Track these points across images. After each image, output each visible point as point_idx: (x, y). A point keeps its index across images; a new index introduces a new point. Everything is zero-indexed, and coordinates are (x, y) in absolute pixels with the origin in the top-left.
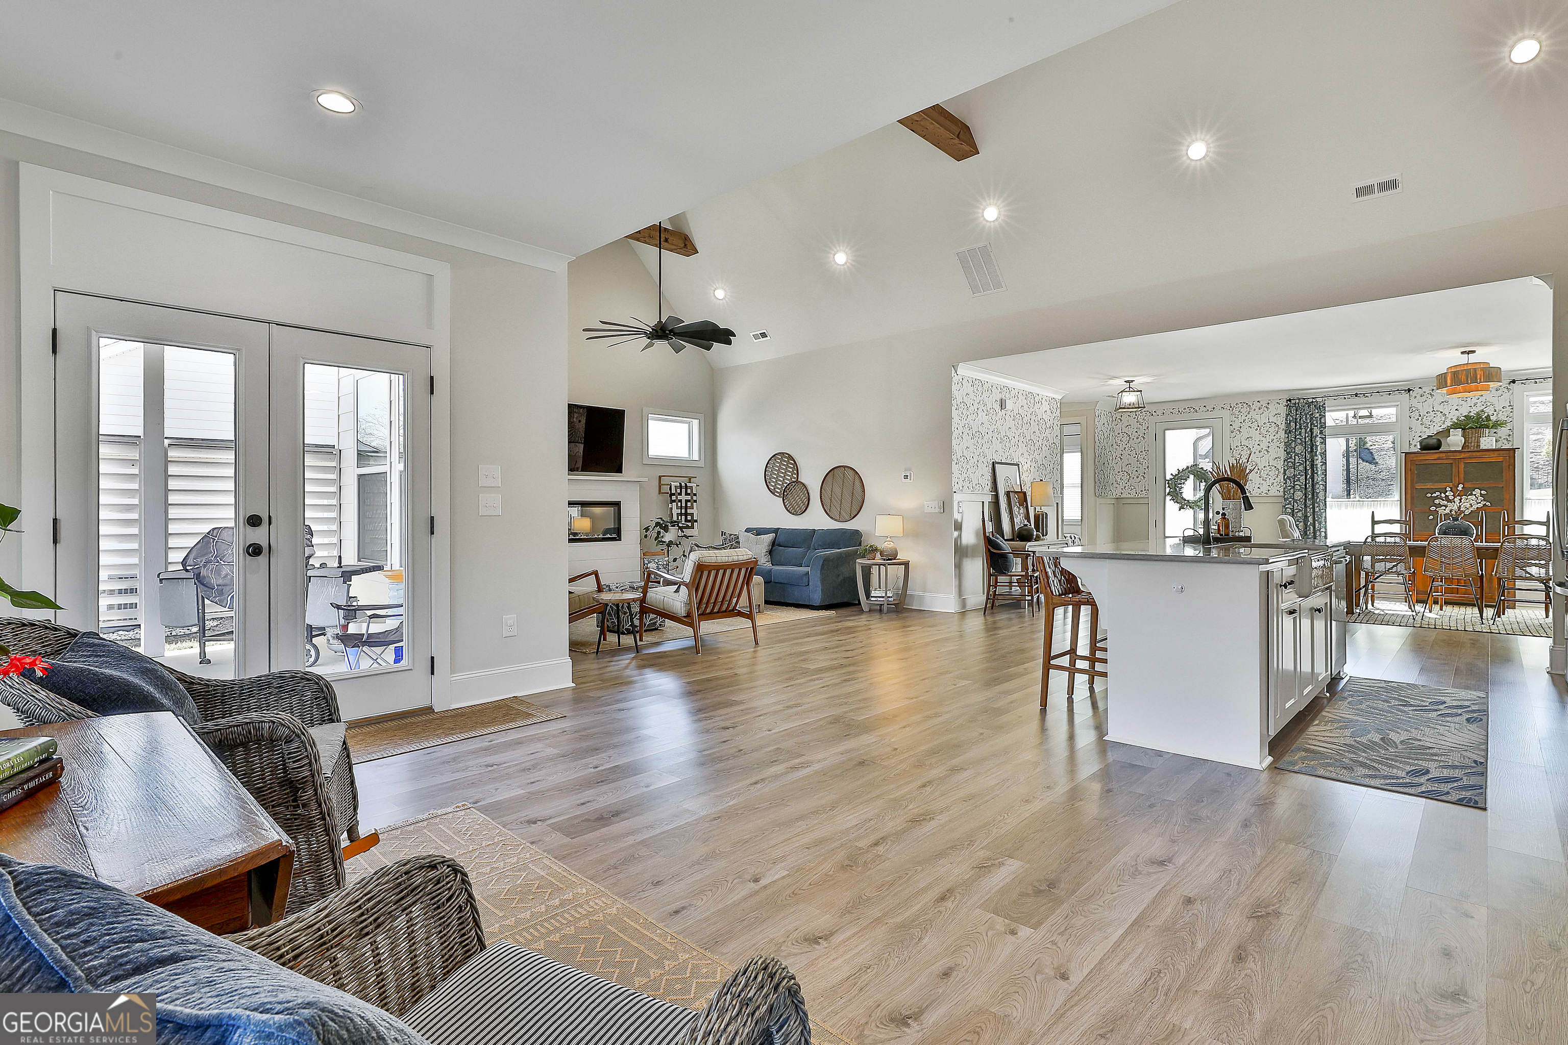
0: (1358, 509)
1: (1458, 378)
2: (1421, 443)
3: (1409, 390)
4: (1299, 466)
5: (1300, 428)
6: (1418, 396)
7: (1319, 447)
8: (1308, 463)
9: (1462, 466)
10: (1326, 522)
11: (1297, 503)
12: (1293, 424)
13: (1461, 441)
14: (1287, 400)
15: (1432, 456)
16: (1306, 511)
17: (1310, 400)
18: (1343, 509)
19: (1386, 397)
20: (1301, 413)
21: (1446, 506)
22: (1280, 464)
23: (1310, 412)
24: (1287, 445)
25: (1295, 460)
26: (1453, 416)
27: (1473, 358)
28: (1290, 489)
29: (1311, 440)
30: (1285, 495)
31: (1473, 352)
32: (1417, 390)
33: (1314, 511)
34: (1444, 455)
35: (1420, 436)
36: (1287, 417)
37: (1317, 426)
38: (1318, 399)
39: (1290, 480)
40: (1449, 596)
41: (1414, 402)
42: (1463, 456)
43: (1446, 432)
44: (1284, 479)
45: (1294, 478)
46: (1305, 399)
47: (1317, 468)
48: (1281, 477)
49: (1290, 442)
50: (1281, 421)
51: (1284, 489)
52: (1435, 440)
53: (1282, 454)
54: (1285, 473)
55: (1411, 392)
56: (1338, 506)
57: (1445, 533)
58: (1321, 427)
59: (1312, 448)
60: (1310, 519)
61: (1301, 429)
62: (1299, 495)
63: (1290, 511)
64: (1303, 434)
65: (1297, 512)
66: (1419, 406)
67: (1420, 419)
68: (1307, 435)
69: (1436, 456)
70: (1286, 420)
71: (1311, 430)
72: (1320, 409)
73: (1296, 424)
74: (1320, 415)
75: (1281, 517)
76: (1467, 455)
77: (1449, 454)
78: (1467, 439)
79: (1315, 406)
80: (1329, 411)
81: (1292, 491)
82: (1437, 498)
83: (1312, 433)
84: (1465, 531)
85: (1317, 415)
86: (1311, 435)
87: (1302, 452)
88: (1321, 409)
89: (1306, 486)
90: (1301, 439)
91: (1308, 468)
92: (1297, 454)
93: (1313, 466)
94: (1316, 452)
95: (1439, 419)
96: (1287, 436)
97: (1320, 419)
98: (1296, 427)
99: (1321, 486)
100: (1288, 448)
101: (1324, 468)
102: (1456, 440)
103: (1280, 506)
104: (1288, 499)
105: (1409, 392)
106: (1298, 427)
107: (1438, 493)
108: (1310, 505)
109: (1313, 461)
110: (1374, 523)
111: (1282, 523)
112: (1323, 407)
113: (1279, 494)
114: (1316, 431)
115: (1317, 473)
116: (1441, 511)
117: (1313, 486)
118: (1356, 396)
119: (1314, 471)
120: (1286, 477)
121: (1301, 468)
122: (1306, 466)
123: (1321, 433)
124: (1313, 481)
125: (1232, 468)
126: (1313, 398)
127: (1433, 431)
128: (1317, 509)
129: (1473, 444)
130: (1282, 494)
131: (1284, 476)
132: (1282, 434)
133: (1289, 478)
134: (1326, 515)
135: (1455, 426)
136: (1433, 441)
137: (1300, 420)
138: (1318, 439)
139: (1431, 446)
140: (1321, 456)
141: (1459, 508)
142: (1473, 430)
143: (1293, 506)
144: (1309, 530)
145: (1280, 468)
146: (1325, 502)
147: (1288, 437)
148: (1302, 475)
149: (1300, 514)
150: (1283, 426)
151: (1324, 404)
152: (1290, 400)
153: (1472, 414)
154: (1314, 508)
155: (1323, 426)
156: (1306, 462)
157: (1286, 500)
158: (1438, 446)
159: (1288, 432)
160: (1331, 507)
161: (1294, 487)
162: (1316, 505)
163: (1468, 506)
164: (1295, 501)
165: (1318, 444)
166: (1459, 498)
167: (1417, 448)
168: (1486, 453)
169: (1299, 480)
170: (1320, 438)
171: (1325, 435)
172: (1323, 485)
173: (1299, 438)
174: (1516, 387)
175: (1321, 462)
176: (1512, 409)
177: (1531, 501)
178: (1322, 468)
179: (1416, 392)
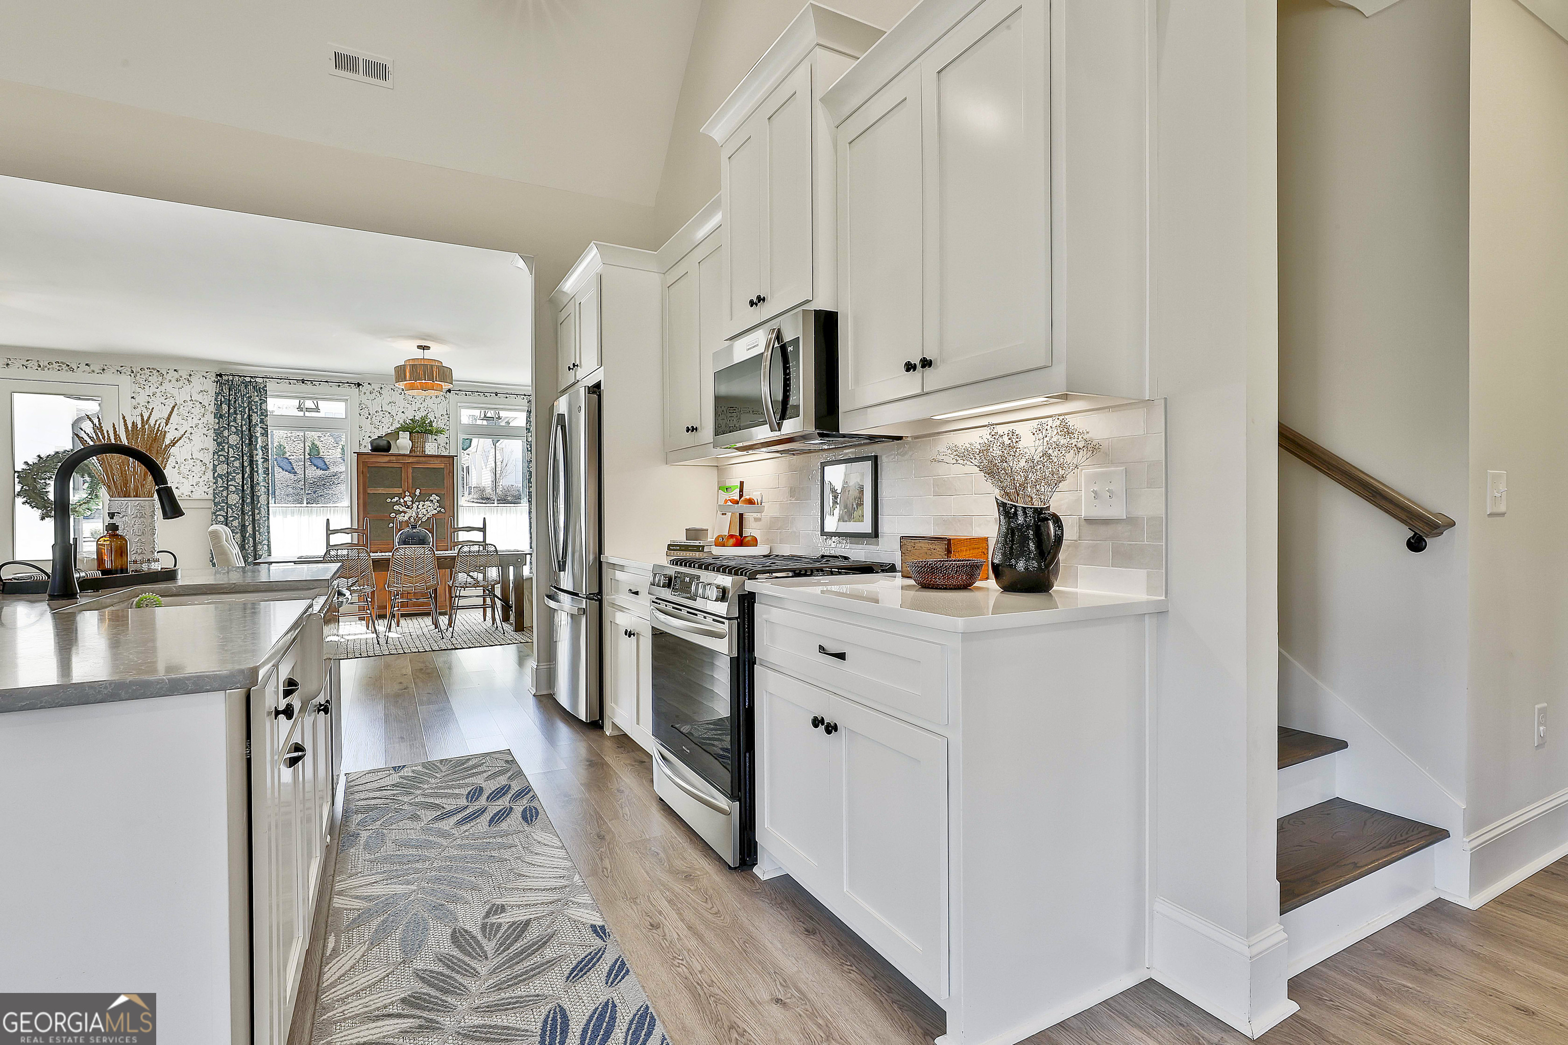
0: (306, 517)
1: (417, 372)
2: (372, 443)
3: (359, 385)
4: (234, 461)
5: (235, 413)
6: (368, 393)
7: (259, 440)
8: (245, 458)
9: (410, 470)
10: (269, 533)
11: (232, 509)
12: (225, 407)
13: (409, 445)
14: (217, 375)
15: (382, 459)
16: (243, 519)
17: (248, 379)
18: (289, 516)
19: (335, 389)
20: (235, 393)
21: (405, 513)
22: (208, 458)
23: (247, 393)
24: (218, 433)
25: (228, 453)
26: (400, 419)
27: (428, 354)
28: (223, 491)
29: (250, 430)
30: (215, 498)
31: (428, 348)
32: (366, 385)
33: (254, 519)
34: (394, 458)
35: (369, 437)
36: (217, 396)
37: (256, 413)
38: (257, 380)
39: (222, 479)
40: (405, 610)
41: (364, 398)
42: (411, 460)
43: (395, 435)
44: (214, 478)
45: (228, 477)
46: (241, 376)
47: (257, 465)
48: (210, 474)
49: (222, 429)
50: (209, 400)
51: (214, 490)
52: (386, 442)
53: (212, 446)
54: (214, 470)
55: (361, 387)
56: (283, 512)
57: (405, 543)
58: (262, 414)
59: (250, 440)
60: (250, 529)
61: (237, 414)
62: (234, 499)
63: (223, 519)
64: (239, 421)
65: (232, 521)
66: (369, 403)
67: (370, 418)
68: (244, 422)
69: (387, 459)
70: (216, 400)
71: (249, 416)
72: (260, 392)
73: (229, 407)
74: (260, 400)
75: (215, 527)
76: (414, 460)
77: (399, 457)
78: (414, 443)
79: (254, 387)
80: (273, 396)
81: (225, 493)
82: (397, 503)
83: (250, 421)
84: (423, 540)
85: (257, 399)
86: (250, 423)
87: (238, 444)
88: (262, 391)
89: (243, 487)
90: (235, 427)
91: (246, 464)
92: (230, 446)
93: (251, 462)
94: (256, 445)
95: (387, 420)
96: (217, 421)
97: (261, 404)
98: (229, 411)
99: (263, 488)
100: (220, 440)
102: (404, 443)
103: (209, 512)
104: (219, 503)
105: (358, 386)
106: (232, 411)
107: (397, 499)
108: (249, 511)
109: (251, 456)
110: (329, 532)
111: (215, 536)
112: (264, 390)
113: (207, 497)
114: (255, 419)
115: (257, 472)
116: (400, 518)
117: (252, 487)
118: (303, 383)
119: (253, 469)
120: (216, 474)
121: (237, 464)
122: (243, 462)
123: (262, 421)
124: (252, 481)
125: (133, 431)
126: (252, 377)
127: (383, 432)
128: (257, 517)
129: (419, 448)
130: (211, 497)
131: (214, 473)
132: (210, 418)
133: (220, 476)
134: (268, 523)
135: (404, 428)
136: (383, 443)
137: (235, 402)
138: (258, 429)
139: (381, 447)
140: (262, 451)
141: (417, 514)
142: (419, 434)
143: (227, 513)
144: (248, 543)
145: (208, 463)
146: (268, 507)
147: (218, 423)
148: (238, 474)
149: (236, 523)
150: (212, 408)
151: (266, 386)
152: (221, 375)
153: (417, 418)
154: (253, 515)
155: (264, 414)
156: (243, 456)
157: (216, 504)
158: (388, 448)
159: (219, 416)
160: (275, 513)
161: (227, 488)
162: (257, 511)
163: (425, 512)
164: (229, 506)
165: (258, 435)
166: (418, 503)
167: (368, 449)
168: (429, 458)
169: (234, 479)
170: (261, 427)
171: (267, 426)
172: (265, 487)
173: (233, 426)
174: (450, 395)
175: (262, 458)
176: (449, 417)
177: (465, 508)
178: (263, 466)
179: (366, 388)
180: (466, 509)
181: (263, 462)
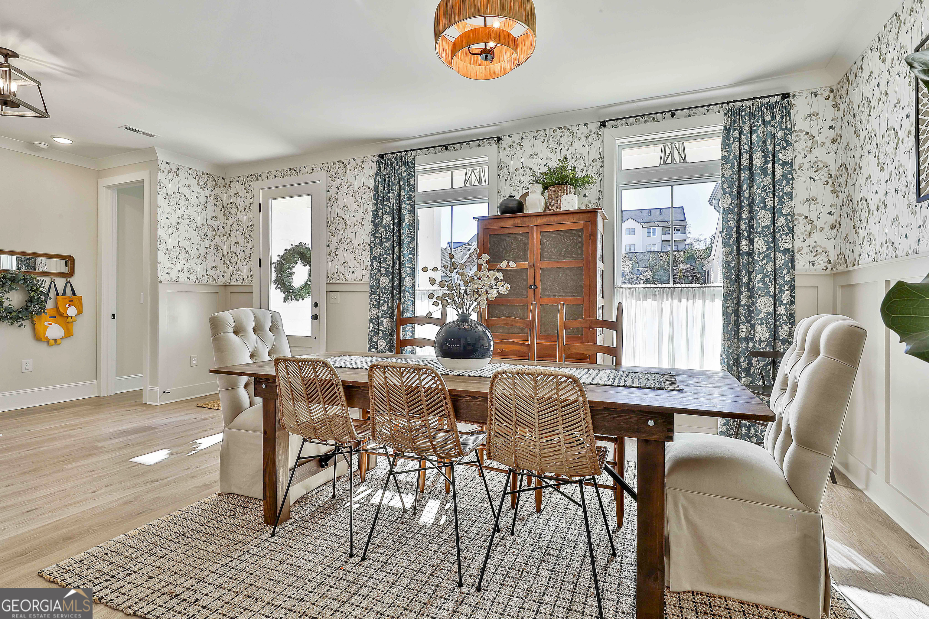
2: (502, 204)
3: (499, 139)
4: (386, 242)
5: (388, 192)
6: (507, 147)
7: (407, 217)
8: (395, 238)
9: (538, 236)
11: (383, 292)
12: (381, 187)
13: (542, 201)
14: (379, 155)
15: (510, 223)
17: (400, 155)
19: (476, 149)
20: (390, 172)
22: (367, 240)
24: (375, 215)
25: (382, 234)
28: (376, 273)
29: (399, 208)
30: (370, 281)
32: (506, 139)
34: (524, 220)
35: (501, 198)
36: (376, 178)
37: (405, 189)
38: (407, 153)
39: (376, 261)
41: (502, 157)
42: (544, 220)
44: (371, 260)
45: (381, 259)
47: (404, 245)
48: (367, 257)
49: (378, 210)
50: (370, 183)
51: (370, 272)
53: (370, 227)
54: (371, 252)
55: (501, 141)
58: (410, 191)
59: (400, 219)
62: (385, 281)
64: (391, 200)
66: (508, 160)
67: (509, 179)
68: (395, 201)
70: (375, 182)
71: (400, 193)
72: (408, 166)
73: (384, 187)
78: (547, 199)
79: (404, 162)
80: (420, 171)
81: (378, 276)
83: (400, 199)
86: (400, 201)
87: (389, 223)
88: (410, 166)
89: (392, 268)
91: (395, 244)
92: (384, 227)
93: (400, 243)
94: (404, 223)
96: (374, 202)
97: (409, 179)
98: (384, 190)
99: (408, 269)
101: (411, 245)
103: (366, 295)
104: (373, 286)
105: (497, 141)
106: (386, 190)
108: (396, 294)
109: (400, 235)
112: (412, 164)
113: (365, 280)
114: (405, 196)
119: (401, 249)
121: (388, 245)
122: (393, 242)
123: (410, 198)
124: (400, 262)
126: (403, 152)
127: (521, 194)
129: (555, 205)
130: (368, 279)
131: (371, 256)
132: (370, 199)
133: (375, 258)
136: (514, 202)
137: (389, 180)
138: (406, 206)
139: (511, 208)
140: (409, 229)
142: (556, 187)
143: (379, 296)
145: (366, 246)
147: (376, 205)
148: (389, 255)
150: (371, 190)
151: (413, 159)
152: (381, 155)
155: (412, 189)
156: (393, 236)
157: (370, 287)
158: (519, 209)
159: (376, 198)
161: (380, 271)
165: (406, 212)
167: (497, 212)
168: (565, 217)
169: (385, 261)
170: (408, 204)
171: (414, 202)
172: (410, 268)
173: (387, 206)
174: (606, 132)
175: (408, 237)
176: (603, 162)
177: (624, 290)
178: (409, 245)
179: (506, 142)
180: (626, 292)
181: (410, 242)
